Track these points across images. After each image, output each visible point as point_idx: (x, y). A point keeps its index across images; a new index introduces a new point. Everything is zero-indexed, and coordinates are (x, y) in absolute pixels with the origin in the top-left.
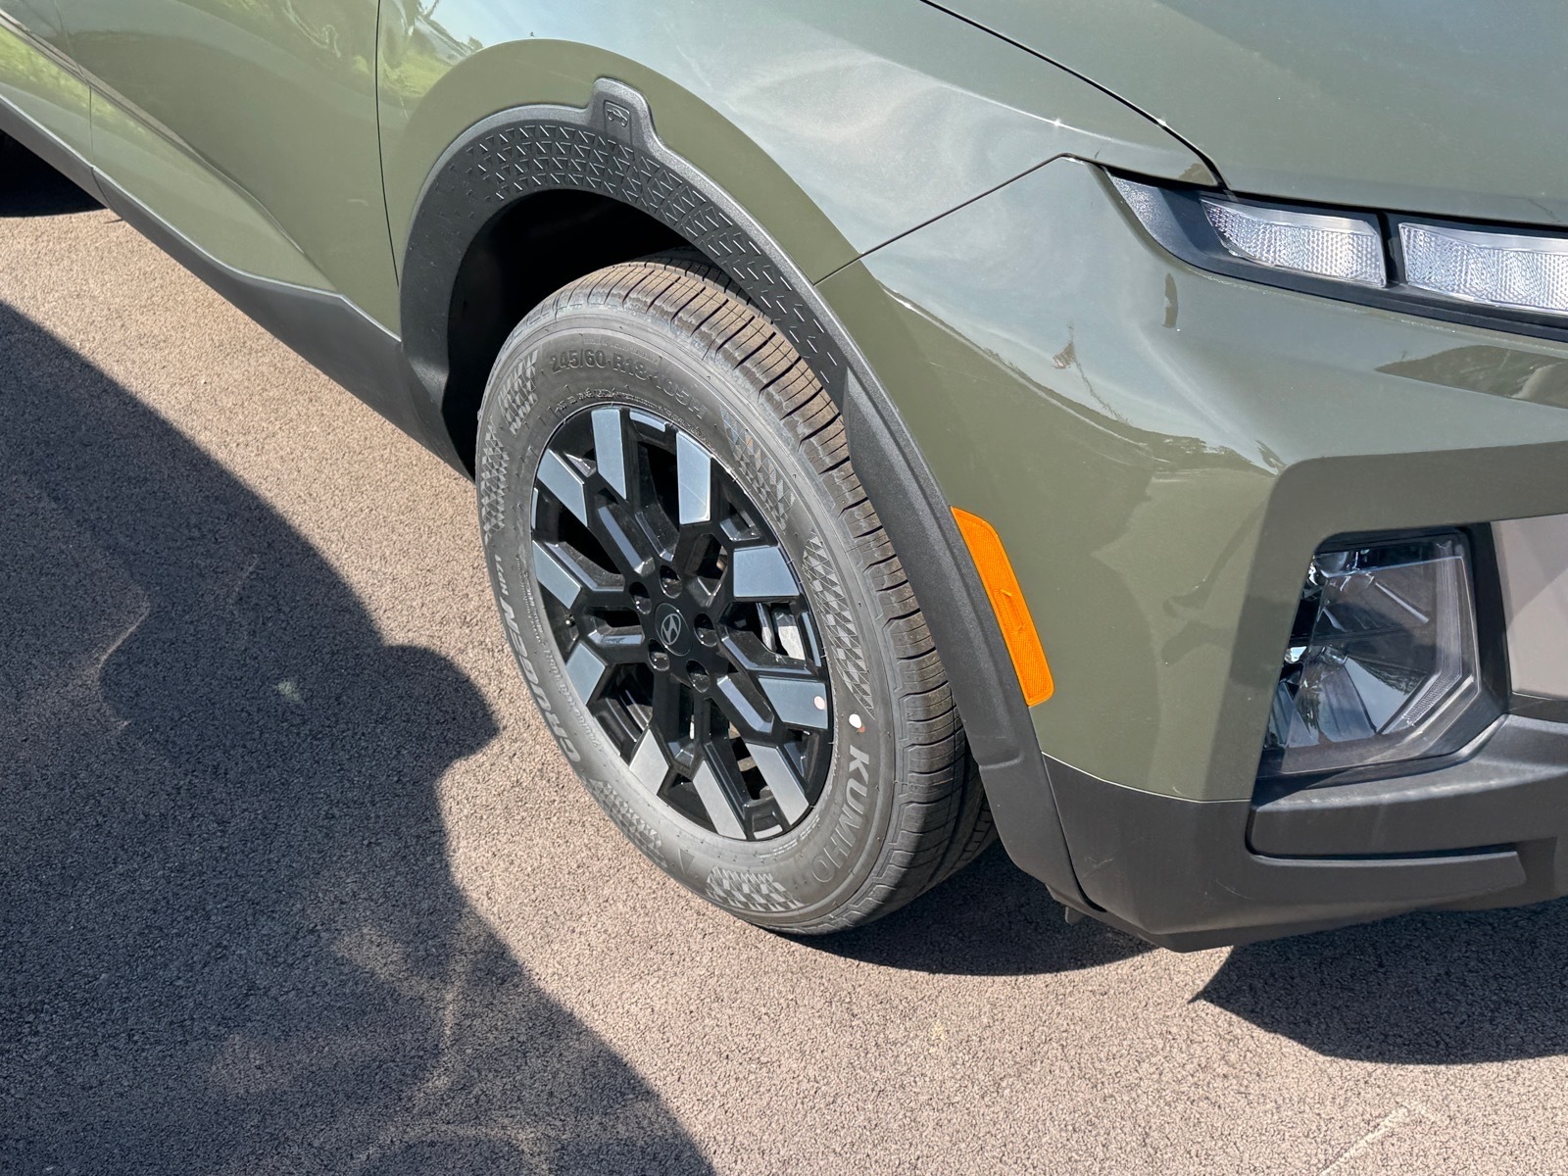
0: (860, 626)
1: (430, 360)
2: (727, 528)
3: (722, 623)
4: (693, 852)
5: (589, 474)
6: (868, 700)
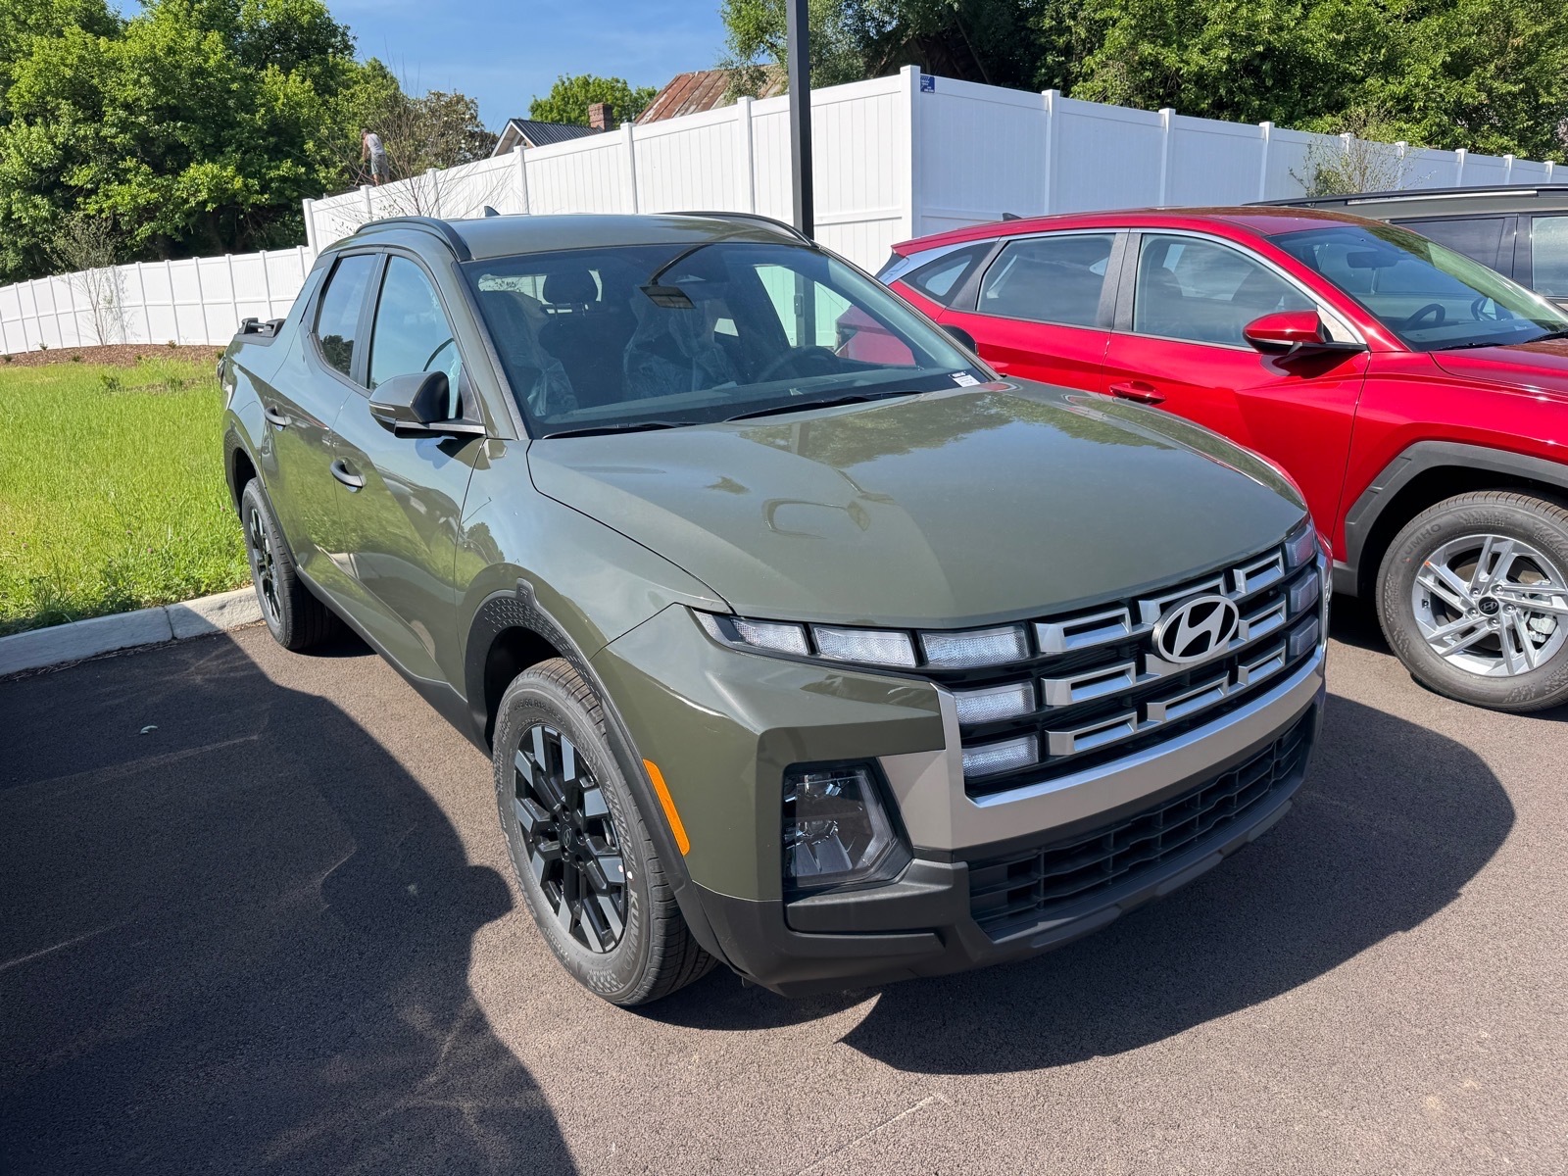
0: (628, 825)
1: (479, 711)
2: (583, 783)
3: (586, 832)
4: (583, 963)
5: (532, 760)
6: (634, 863)
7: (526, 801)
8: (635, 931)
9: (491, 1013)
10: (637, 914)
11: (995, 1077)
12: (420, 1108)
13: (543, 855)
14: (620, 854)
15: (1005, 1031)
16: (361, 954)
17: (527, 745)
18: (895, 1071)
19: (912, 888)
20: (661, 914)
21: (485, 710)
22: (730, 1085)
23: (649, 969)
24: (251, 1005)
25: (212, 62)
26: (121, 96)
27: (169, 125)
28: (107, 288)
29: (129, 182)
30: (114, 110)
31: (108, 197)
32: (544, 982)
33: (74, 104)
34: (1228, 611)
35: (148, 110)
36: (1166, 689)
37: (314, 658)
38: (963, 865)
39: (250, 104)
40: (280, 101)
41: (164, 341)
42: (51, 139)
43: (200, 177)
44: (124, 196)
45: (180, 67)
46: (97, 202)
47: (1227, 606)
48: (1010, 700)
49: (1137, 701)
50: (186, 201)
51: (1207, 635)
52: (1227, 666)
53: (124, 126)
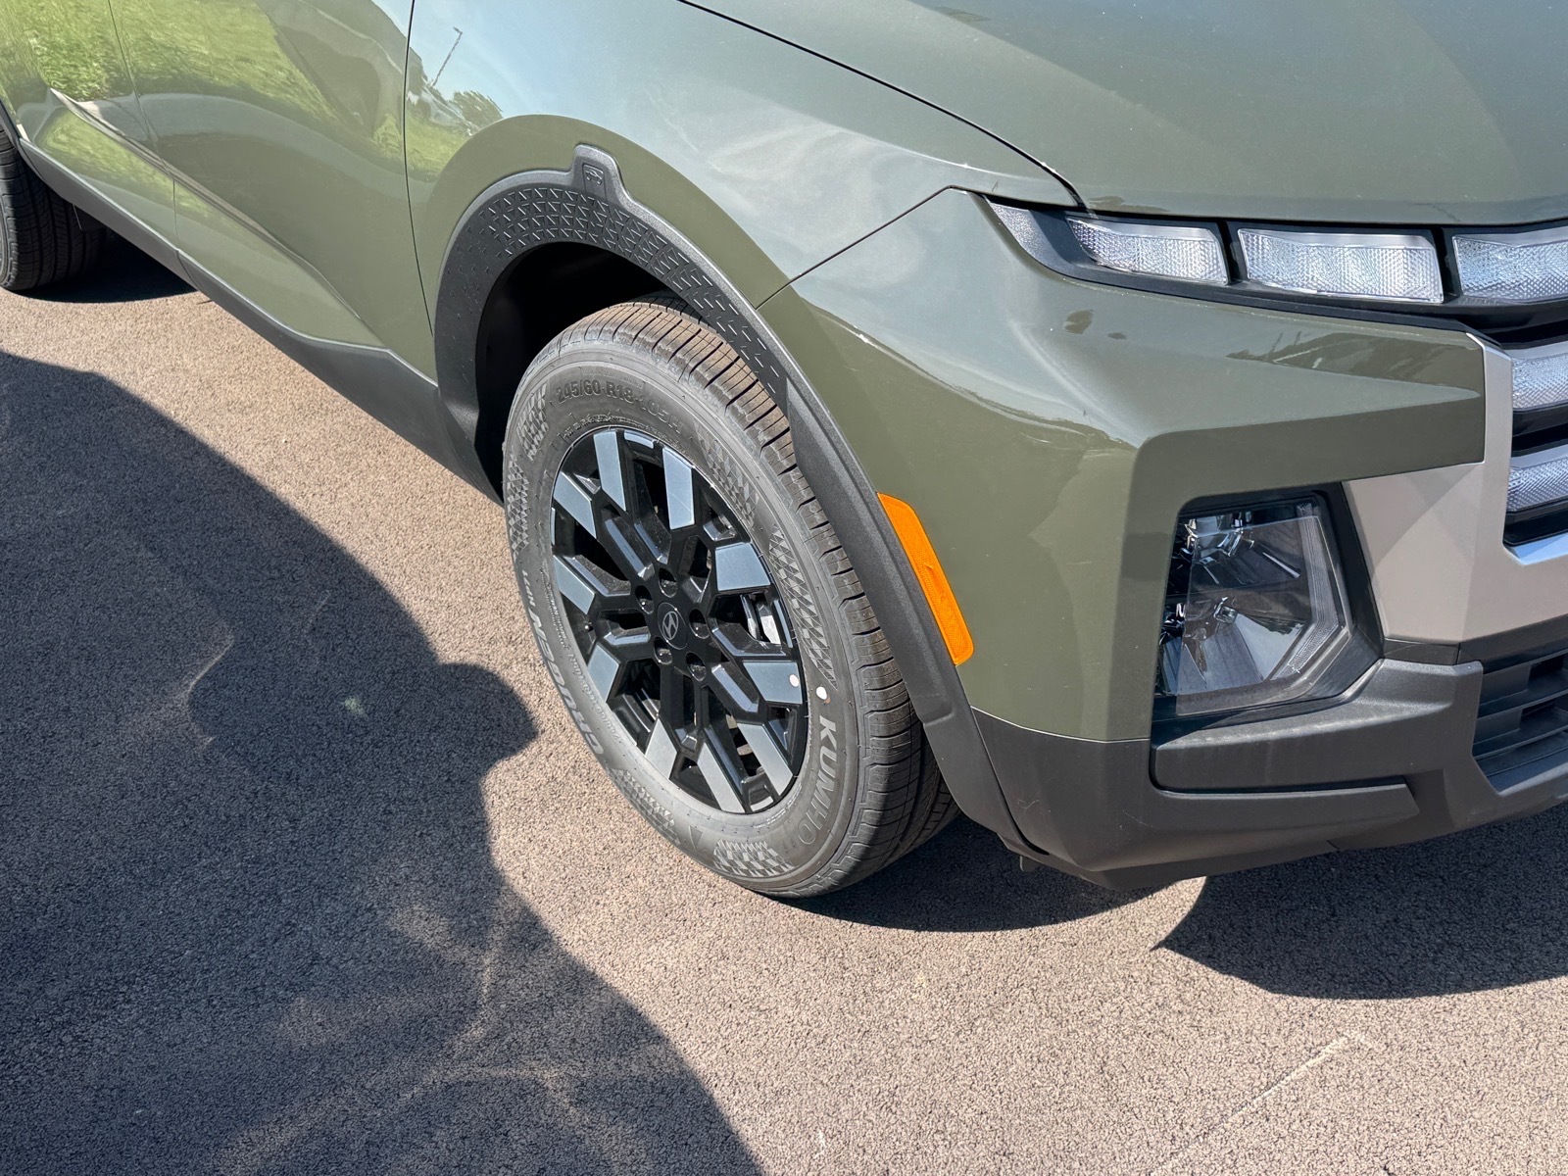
0: (819, 607)
1: (463, 401)
2: (709, 530)
3: (712, 615)
5: (593, 491)
6: (831, 673)
7: (573, 560)
10: (833, 756)
11: (1445, 1001)
13: (614, 651)
14: (794, 655)
17: (581, 461)
19: (1378, 711)
21: (476, 402)
23: (849, 844)
38: (1476, 667)
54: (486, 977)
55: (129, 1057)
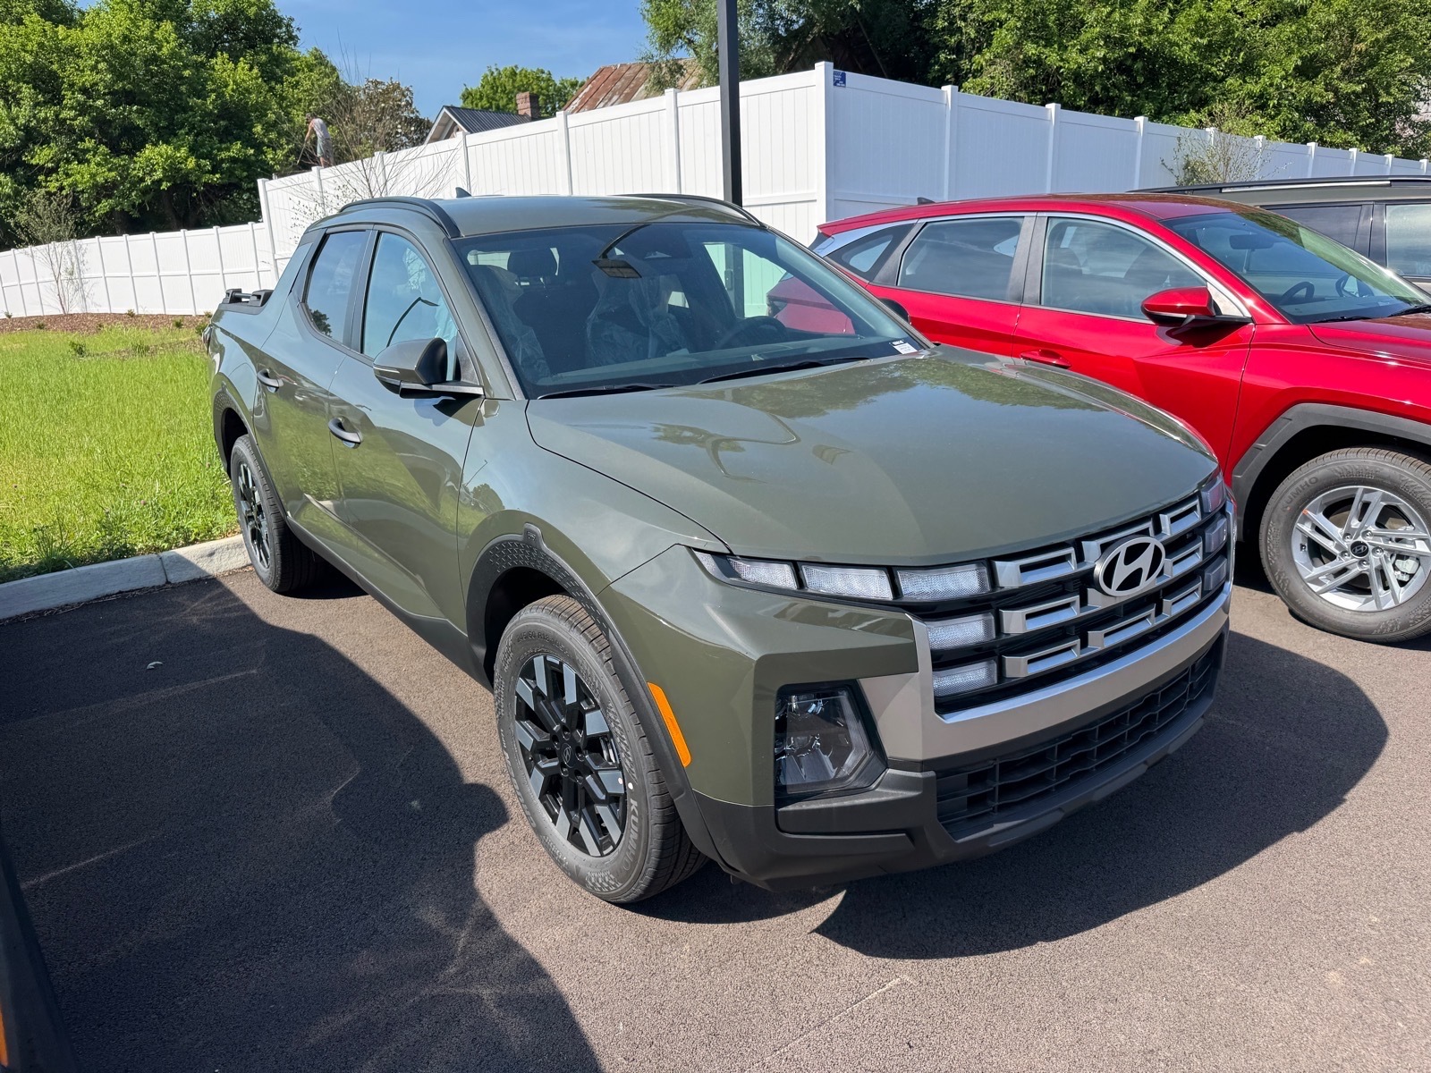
0: (629, 741)
1: (479, 644)
2: (583, 704)
3: (585, 749)
4: (581, 866)
5: (534, 687)
6: (635, 775)
7: (526, 723)
8: (634, 836)
9: (499, 912)
10: (636, 820)
11: (953, 961)
12: (443, 996)
13: (542, 771)
14: (620, 768)
15: (958, 922)
16: (375, 862)
17: (528, 672)
18: (865, 957)
19: (887, 794)
20: (659, 820)
21: (485, 643)
22: (719, 971)
23: (646, 869)
24: (280, 908)
25: (165, 50)
26: (79, 81)
27: (125, 108)
28: (68, 260)
29: (88, 161)
30: (73, 93)
31: (68, 175)
32: (544, 883)
33: (34, 88)
34: (1157, 551)
35: (104, 94)
36: (1105, 619)
37: (301, 600)
38: (931, 774)
39: (201, 90)
40: (230, 88)
41: (124, 310)
42: (13, 120)
43: (155, 158)
44: (83, 175)
45: (135, 54)
46: (57, 180)
47: (1156, 547)
48: (971, 630)
49: (1080, 629)
50: (142, 180)
51: (1139, 572)
52: (1153, 599)
53: (82, 110)
54: (461, 944)
55: (272, 979)
